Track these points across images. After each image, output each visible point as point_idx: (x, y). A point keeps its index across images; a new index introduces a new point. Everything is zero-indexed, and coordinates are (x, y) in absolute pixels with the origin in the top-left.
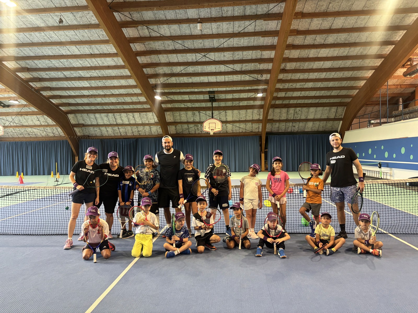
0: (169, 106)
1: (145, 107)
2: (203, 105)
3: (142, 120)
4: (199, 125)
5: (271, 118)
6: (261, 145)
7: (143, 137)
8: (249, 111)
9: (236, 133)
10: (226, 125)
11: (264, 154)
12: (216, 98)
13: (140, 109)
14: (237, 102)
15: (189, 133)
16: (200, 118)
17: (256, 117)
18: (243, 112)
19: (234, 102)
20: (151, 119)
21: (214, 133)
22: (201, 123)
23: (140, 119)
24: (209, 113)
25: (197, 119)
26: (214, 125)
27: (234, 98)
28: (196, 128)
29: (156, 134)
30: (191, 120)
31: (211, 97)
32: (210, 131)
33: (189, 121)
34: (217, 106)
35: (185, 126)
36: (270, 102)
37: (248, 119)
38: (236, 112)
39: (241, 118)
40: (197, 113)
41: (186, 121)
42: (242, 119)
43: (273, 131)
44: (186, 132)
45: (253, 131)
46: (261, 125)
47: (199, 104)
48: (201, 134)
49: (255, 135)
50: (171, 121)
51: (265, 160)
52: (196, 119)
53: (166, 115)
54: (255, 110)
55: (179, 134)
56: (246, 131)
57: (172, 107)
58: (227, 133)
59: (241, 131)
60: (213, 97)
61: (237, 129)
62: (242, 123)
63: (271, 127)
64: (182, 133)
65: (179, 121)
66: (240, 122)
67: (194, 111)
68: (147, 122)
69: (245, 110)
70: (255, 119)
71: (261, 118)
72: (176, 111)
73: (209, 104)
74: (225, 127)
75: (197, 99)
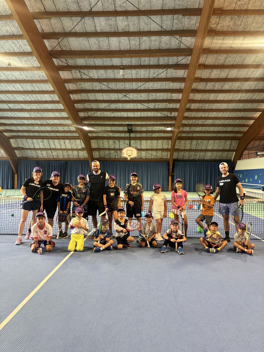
0: (94, 135)
1: (74, 135)
2: (123, 135)
3: (72, 145)
4: (119, 152)
5: (177, 148)
6: (169, 170)
7: (72, 160)
8: (160, 141)
9: (149, 159)
10: (140, 152)
11: (171, 177)
12: (133, 130)
13: (70, 136)
14: (150, 134)
15: (110, 158)
16: (120, 146)
17: (165, 147)
18: (155, 142)
19: (148, 134)
20: (79, 145)
21: (131, 158)
22: (121, 150)
23: (70, 145)
24: (127, 142)
25: (117, 147)
26: (131, 152)
27: (148, 130)
28: (116, 154)
29: (83, 157)
30: (112, 147)
31: (129, 129)
32: (128, 156)
33: (111, 148)
34: (134, 136)
35: (107, 152)
36: (177, 135)
37: (159, 148)
38: (149, 141)
39: (153, 147)
40: (117, 141)
41: (108, 148)
42: (154, 148)
43: (179, 158)
44: (108, 157)
45: (163, 158)
46: (169, 153)
47: (119, 134)
48: (120, 159)
49: (164, 161)
50: (95, 148)
51: (172, 181)
52: (116, 146)
53: (91, 143)
54: (165, 141)
55: (102, 158)
56: (157, 158)
57: (97, 136)
58: (141, 158)
59: (153, 158)
60: (131, 129)
61: (150, 155)
62: (153, 151)
63: (177, 155)
64: (104, 157)
65: (102, 147)
66: (152, 150)
67: (115, 139)
68: (76, 148)
69: (157, 141)
70: (165, 148)
71: (170, 147)
72: (100, 139)
73: (127, 135)
74: (140, 153)
75: (118, 130)
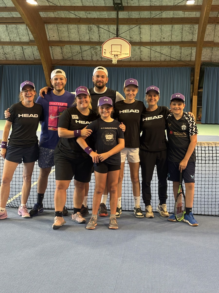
0: (52, 15)
1: (15, 16)
2: (105, 15)
3: (10, 35)
4: (98, 47)
5: (210, 40)
6: (193, 83)
7: (12, 62)
8: (177, 27)
9: (156, 62)
10: (140, 48)
11: (196, 97)
12: (124, 4)
13: (6, 18)
14: (158, 12)
15: (83, 60)
16: (100, 36)
17: (187, 38)
18: (167, 28)
19: (154, 12)
20: (23, 35)
22: (100, 43)
23: (7, 35)
24: (113, 28)
25: (95, 38)
27: (153, 5)
28: (93, 52)
29: (32, 58)
30: (86, 39)
31: (117, 4)
32: (112, 57)
33: (83, 40)
34: (126, 17)
35: (77, 48)
36: (207, 13)
37: (175, 40)
38: (156, 27)
39: (164, 38)
40: (94, 28)
41: (77, 40)
42: (165, 40)
43: (213, 60)
44: (78, 58)
45: (183, 59)
46: (194, 51)
47: (98, 13)
48: (101, 61)
49: (185, 65)
50: (54, 40)
51: (198, 105)
52: (93, 37)
53: (46, 30)
54: (186, 25)
55: (66, 60)
56: (172, 59)
57: (57, 16)
58: (141, 61)
59: (163, 59)
60: (119, 4)
61: (157, 54)
62: (164, 47)
63: (210, 54)
64: (71, 59)
65: (67, 39)
66: (161, 43)
67: (90, 24)
68: (18, 40)
69: (170, 26)
70: (186, 40)
71: (195, 39)
72: (63, 23)
73: (113, 14)
74: (138, 51)
75: (95, 5)
